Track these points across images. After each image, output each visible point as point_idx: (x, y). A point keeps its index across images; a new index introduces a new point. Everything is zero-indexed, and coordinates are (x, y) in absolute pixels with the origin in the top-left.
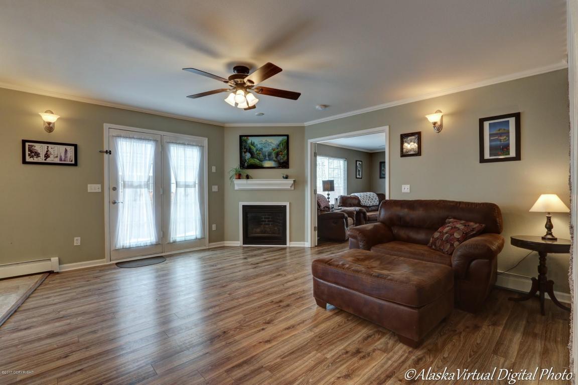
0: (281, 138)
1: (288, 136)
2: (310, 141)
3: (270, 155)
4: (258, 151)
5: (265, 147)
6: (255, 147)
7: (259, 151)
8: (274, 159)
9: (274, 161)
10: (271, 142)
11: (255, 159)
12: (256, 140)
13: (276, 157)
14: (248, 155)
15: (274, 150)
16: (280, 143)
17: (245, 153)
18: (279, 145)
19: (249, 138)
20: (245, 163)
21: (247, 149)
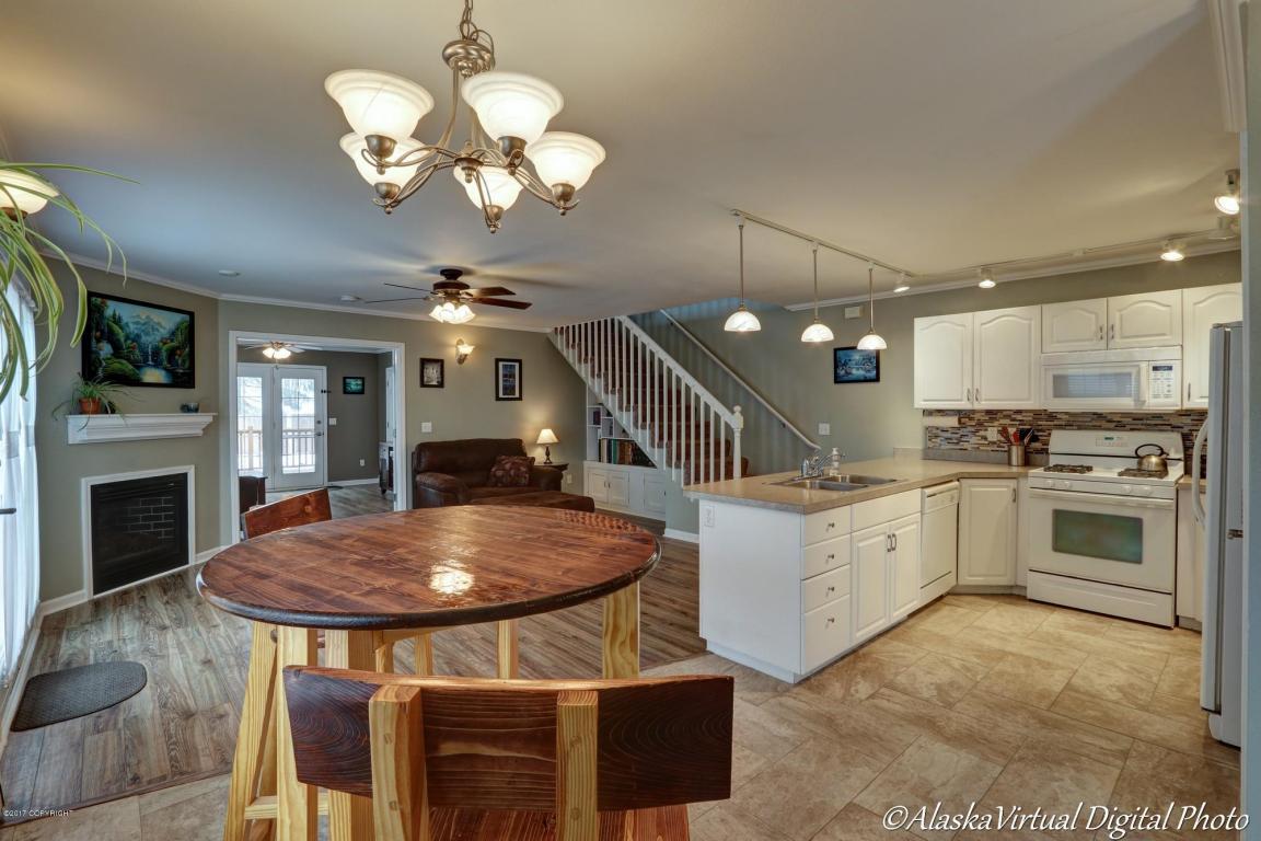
0: (178, 318)
1: (191, 314)
2: (233, 335)
3: (156, 352)
4: (129, 342)
5: (147, 334)
6: (121, 328)
7: (133, 341)
8: (165, 363)
9: (165, 369)
10: (159, 324)
11: (124, 362)
12: (126, 313)
13: (169, 362)
14: (106, 349)
15: (165, 344)
16: (177, 329)
17: (98, 341)
18: (173, 333)
19: (110, 303)
20: (97, 369)
21: (102, 332)
